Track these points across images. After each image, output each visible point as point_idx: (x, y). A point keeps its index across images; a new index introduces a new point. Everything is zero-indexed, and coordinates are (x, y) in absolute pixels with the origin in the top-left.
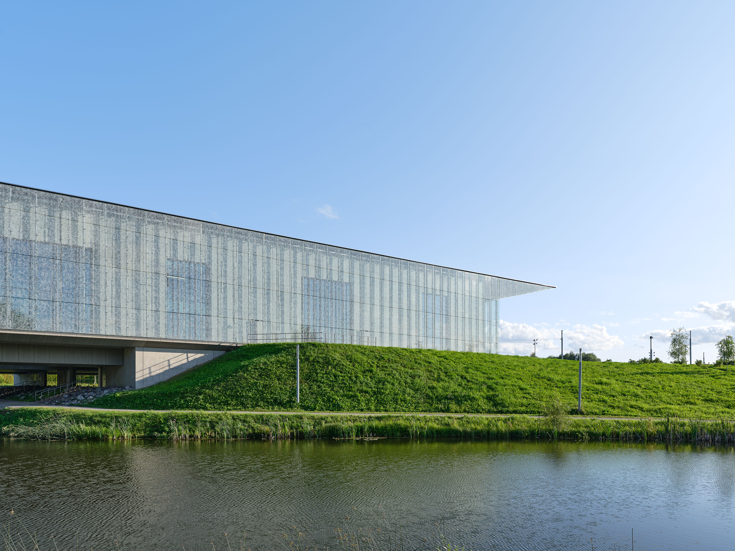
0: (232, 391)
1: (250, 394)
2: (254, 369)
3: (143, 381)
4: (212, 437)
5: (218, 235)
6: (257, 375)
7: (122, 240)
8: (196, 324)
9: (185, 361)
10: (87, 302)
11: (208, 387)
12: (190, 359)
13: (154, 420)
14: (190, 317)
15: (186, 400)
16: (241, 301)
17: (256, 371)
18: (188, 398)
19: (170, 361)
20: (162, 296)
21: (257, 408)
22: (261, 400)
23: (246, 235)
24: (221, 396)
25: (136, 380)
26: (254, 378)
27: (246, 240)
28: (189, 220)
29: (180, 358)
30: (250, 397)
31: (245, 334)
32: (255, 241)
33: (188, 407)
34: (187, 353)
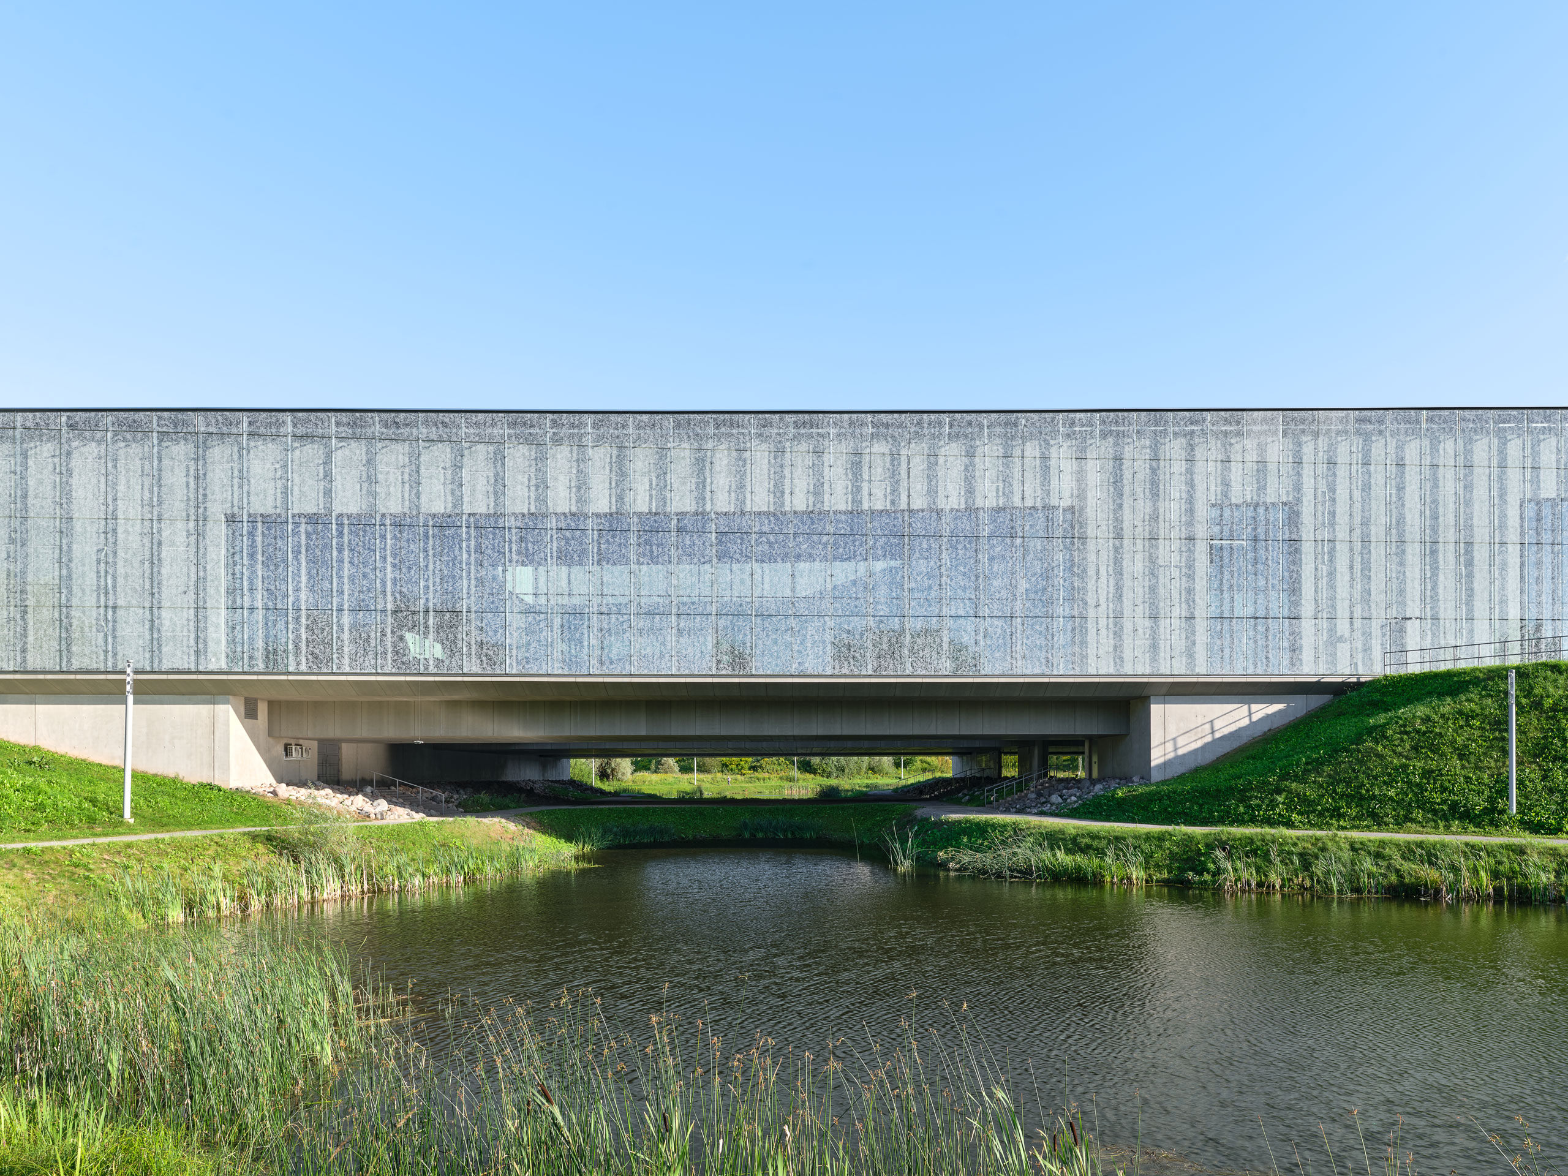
0: (1348, 784)
1: (1392, 793)
2: (1401, 733)
3: (1165, 765)
4: (1306, 889)
5: (1316, 435)
6: (1408, 747)
7: (1125, 482)
8: (1270, 638)
9: (1245, 722)
10: (1066, 614)
11: (1296, 776)
12: (1255, 718)
13: (1187, 846)
14: (1256, 625)
15: (1250, 806)
16: (1369, 578)
17: (1405, 737)
18: (1254, 802)
19: (1215, 722)
20: (1200, 585)
21: (1409, 824)
22: (1419, 807)
23: (1381, 422)
24: (1323, 796)
25: (1153, 764)
26: (1401, 754)
27: (1380, 433)
28: (1256, 413)
29: (1237, 715)
30: (1391, 799)
31: (1377, 652)
32: (1403, 431)
33: (1253, 821)
34: (1249, 703)
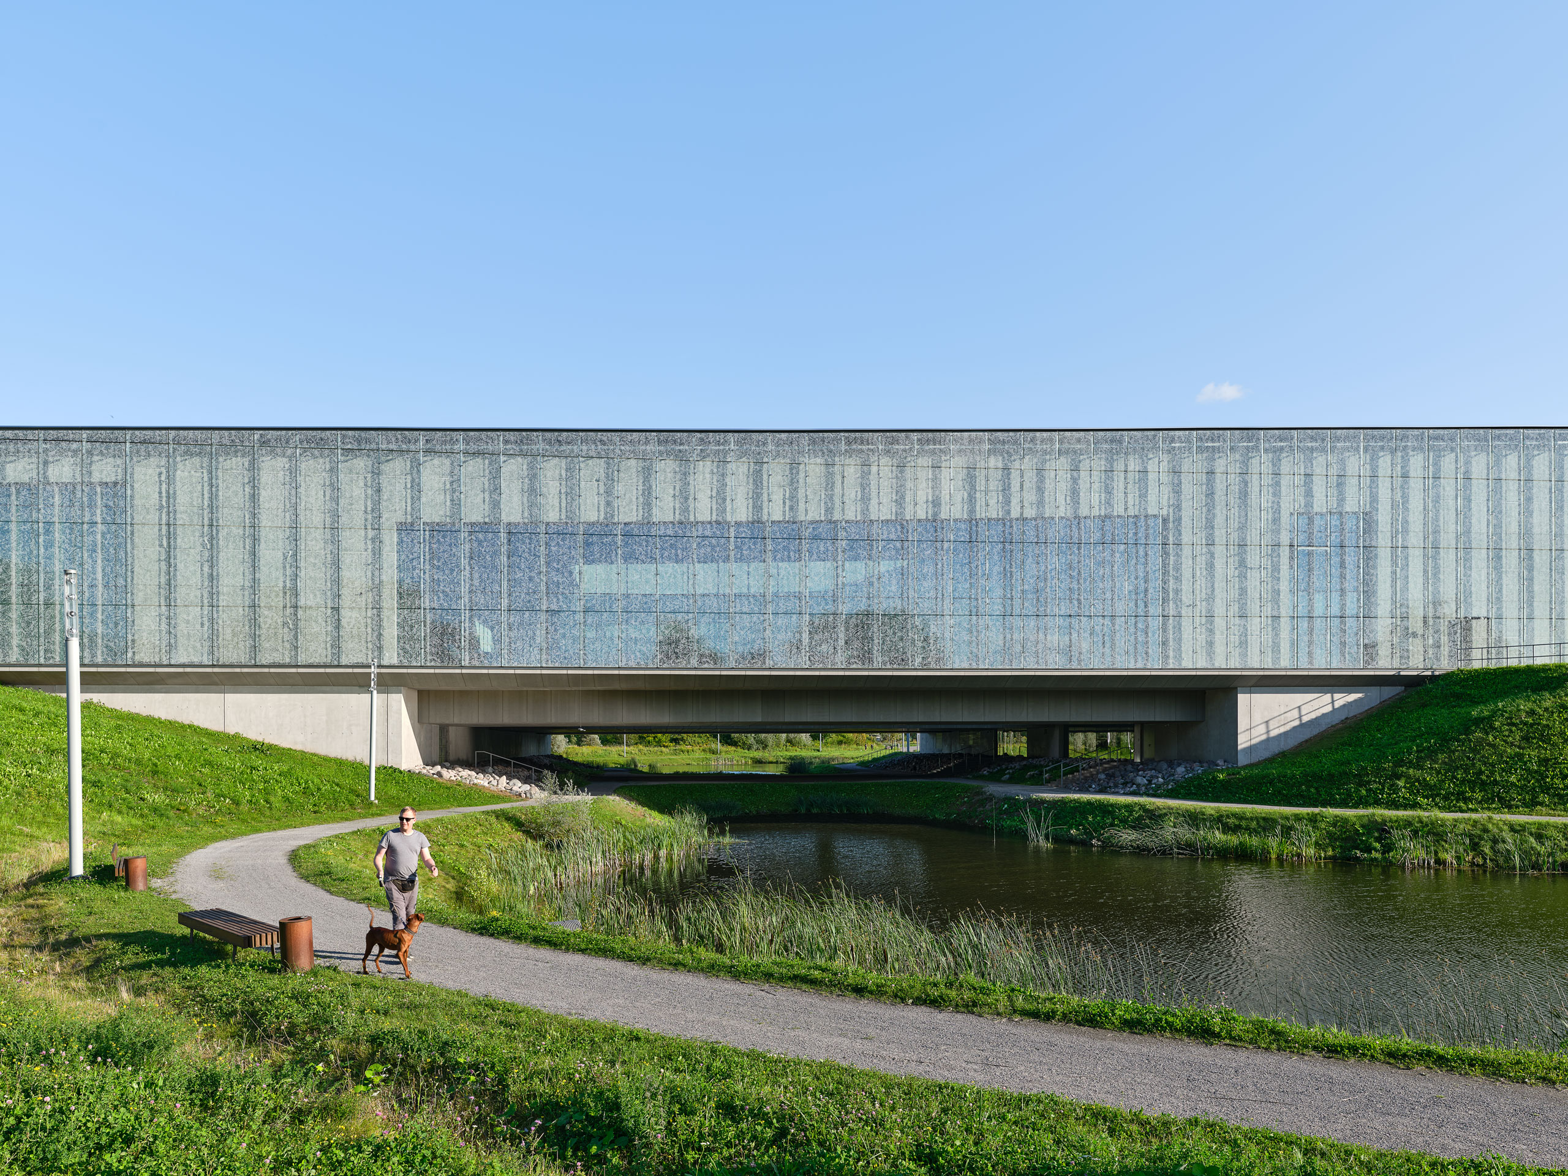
0: (1466, 771)
1: (1513, 779)
2: (1508, 725)
5: (1394, 451)
6: (1518, 738)
7: (1220, 493)
11: (1411, 762)
15: (1371, 790)
17: (1514, 728)
18: (1374, 786)
21: (1538, 807)
22: (1543, 792)
23: (1452, 440)
24: (1444, 781)
25: (1240, 744)
26: (1512, 744)
27: (1450, 449)
28: (1338, 432)
30: (1514, 784)
32: (1472, 448)
33: (1377, 803)
